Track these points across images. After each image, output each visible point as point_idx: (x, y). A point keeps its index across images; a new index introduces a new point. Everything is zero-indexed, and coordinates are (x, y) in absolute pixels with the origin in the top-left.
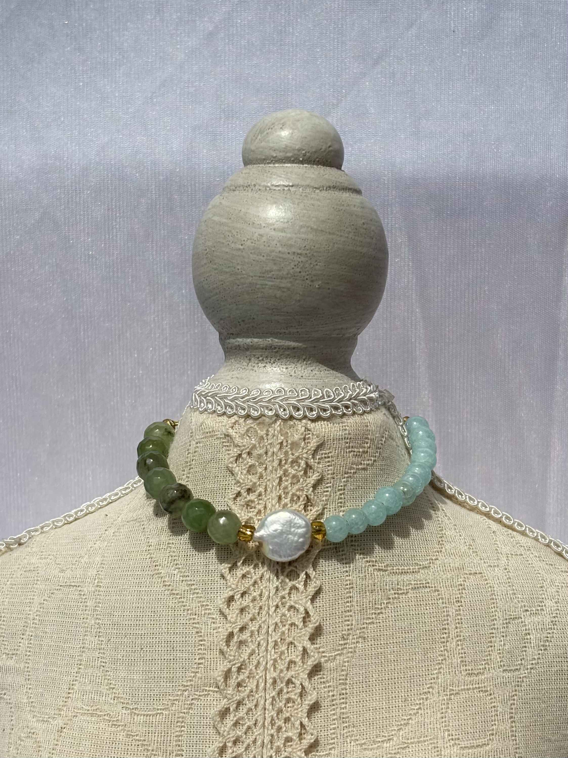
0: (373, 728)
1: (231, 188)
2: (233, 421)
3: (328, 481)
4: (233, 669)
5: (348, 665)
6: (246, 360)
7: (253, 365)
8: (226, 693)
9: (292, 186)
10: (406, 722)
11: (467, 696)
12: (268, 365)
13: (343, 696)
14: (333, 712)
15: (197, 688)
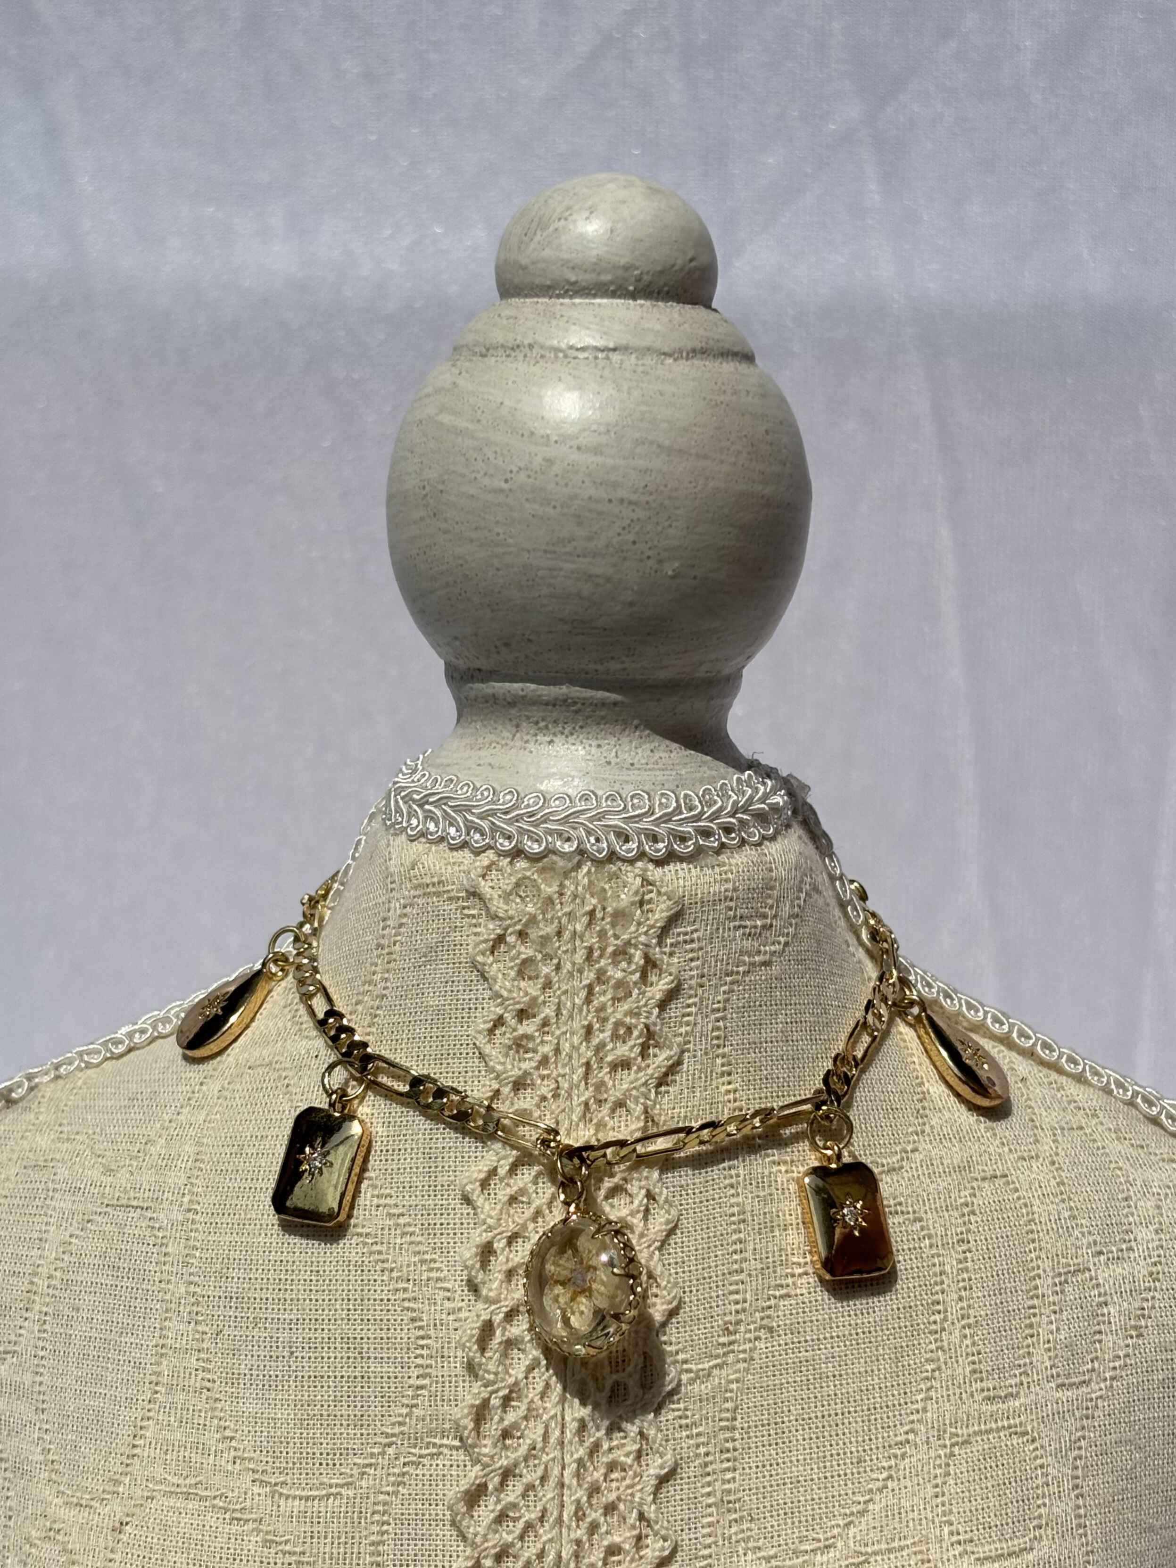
0: (793, 1523)
1: (477, 349)
2: (486, 863)
3: (692, 992)
4: (492, 1402)
5: (738, 1388)
6: (509, 727)
7: (526, 738)
8: (479, 1454)
9: (614, 350)
10: (861, 1507)
11: (986, 1447)
12: (559, 740)
13: (728, 1455)
14: (708, 1489)
15: (415, 1440)
